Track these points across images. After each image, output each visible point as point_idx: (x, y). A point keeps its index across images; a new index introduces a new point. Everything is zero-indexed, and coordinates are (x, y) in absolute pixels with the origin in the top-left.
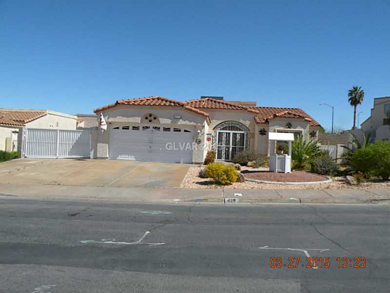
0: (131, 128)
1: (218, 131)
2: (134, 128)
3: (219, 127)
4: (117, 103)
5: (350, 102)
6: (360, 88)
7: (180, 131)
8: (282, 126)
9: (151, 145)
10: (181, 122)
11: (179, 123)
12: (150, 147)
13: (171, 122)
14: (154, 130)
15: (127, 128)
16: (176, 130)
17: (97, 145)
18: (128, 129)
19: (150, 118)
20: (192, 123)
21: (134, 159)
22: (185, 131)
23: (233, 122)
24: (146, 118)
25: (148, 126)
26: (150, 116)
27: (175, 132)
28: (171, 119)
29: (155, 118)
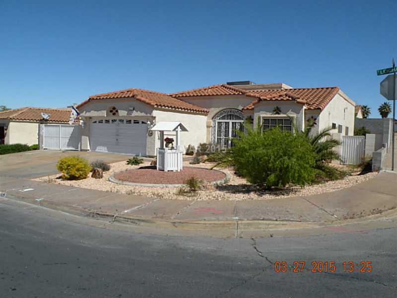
1: (217, 121)
2: (106, 121)
3: (218, 117)
4: (90, 99)
7: (138, 123)
8: (270, 112)
9: (117, 137)
12: (117, 140)
13: (127, 114)
14: (120, 123)
16: (136, 122)
17: (81, 138)
18: (103, 122)
19: (114, 111)
20: (143, 114)
22: (143, 123)
23: (233, 110)
24: (111, 111)
25: (115, 119)
26: (114, 109)
27: (135, 124)
29: (117, 111)
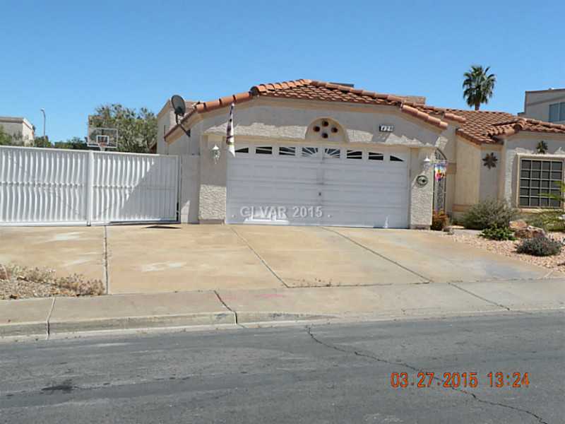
0: (276, 151)
2: (283, 151)
4: (255, 92)
5: (467, 97)
6: (487, 70)
7: (381, 158)
8: (531, 149)
9: (321, 189)
10: (393, 140)
11: (388, 141)
12: (320, 194)
13: (373, 138)
14: (327, 155)
15: (266, 151)
16: (375, 157)
17: (199, 189)
18: (270, 153)
19: (323, 128)
20: (415, 142)
21: (285, 222)
22: (393, 159)
24: (317, 129)
25: (314, 147)
26: (326, 124)
28: (371, 132)
29: (335, 130)
